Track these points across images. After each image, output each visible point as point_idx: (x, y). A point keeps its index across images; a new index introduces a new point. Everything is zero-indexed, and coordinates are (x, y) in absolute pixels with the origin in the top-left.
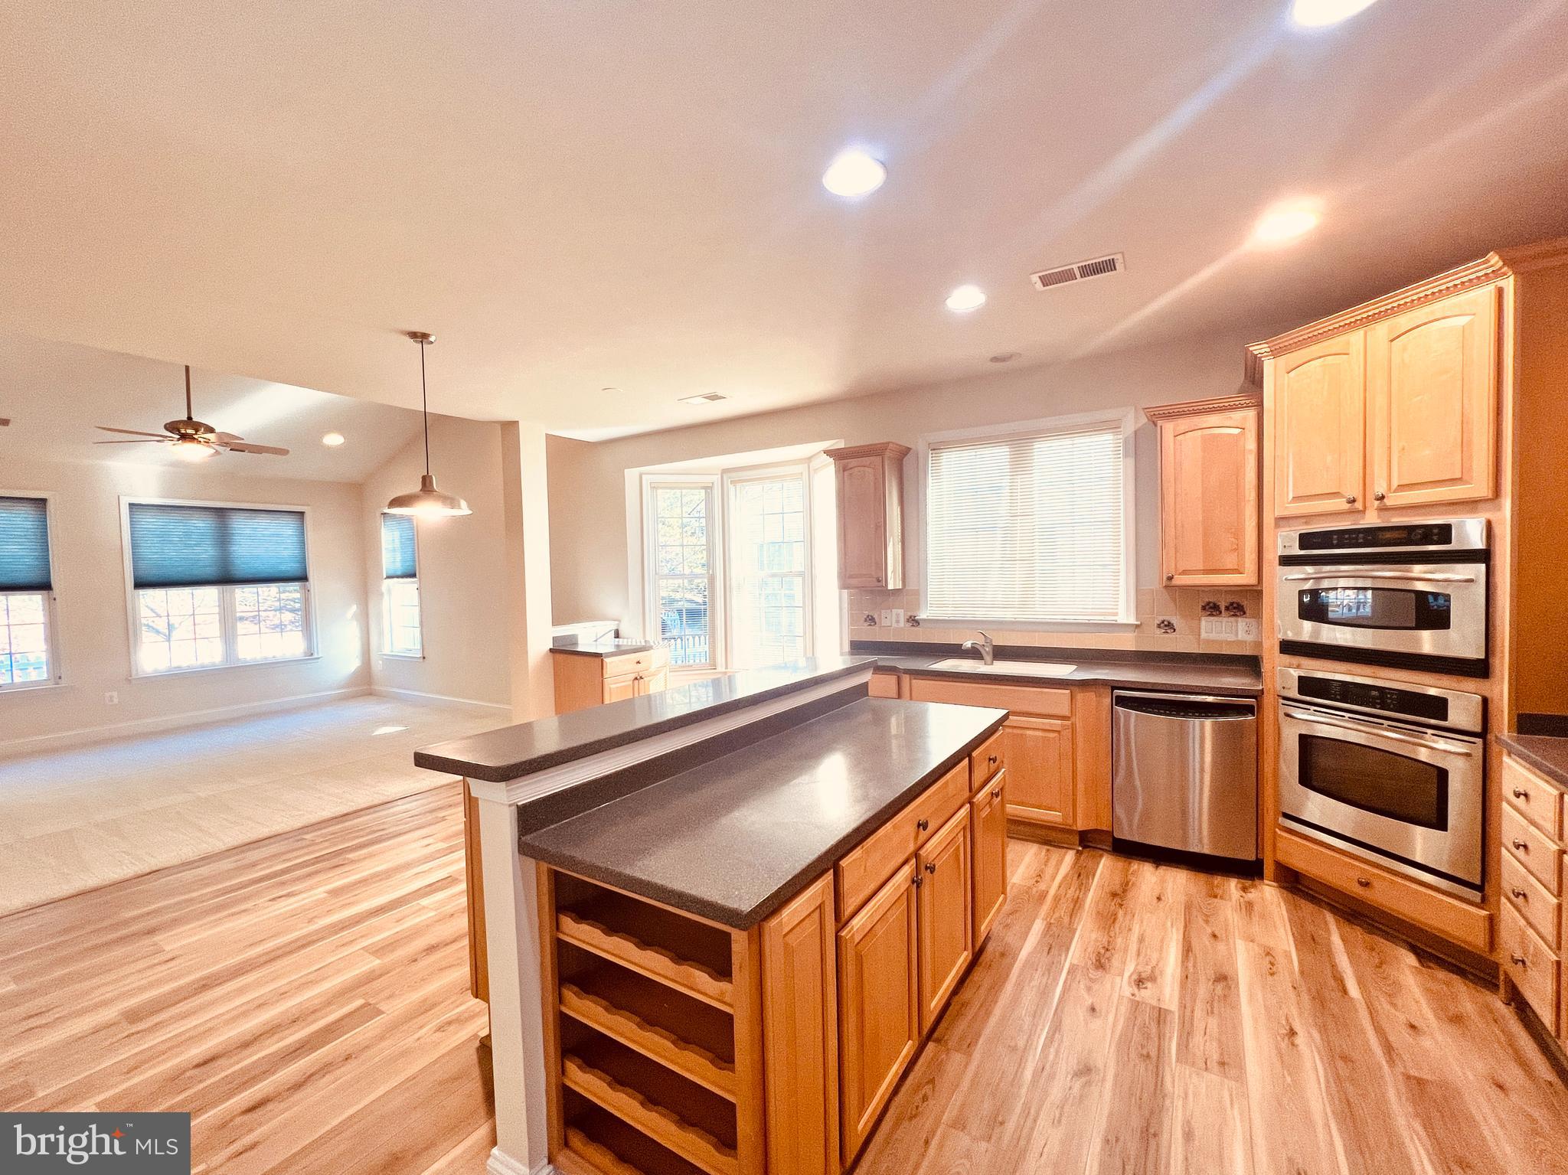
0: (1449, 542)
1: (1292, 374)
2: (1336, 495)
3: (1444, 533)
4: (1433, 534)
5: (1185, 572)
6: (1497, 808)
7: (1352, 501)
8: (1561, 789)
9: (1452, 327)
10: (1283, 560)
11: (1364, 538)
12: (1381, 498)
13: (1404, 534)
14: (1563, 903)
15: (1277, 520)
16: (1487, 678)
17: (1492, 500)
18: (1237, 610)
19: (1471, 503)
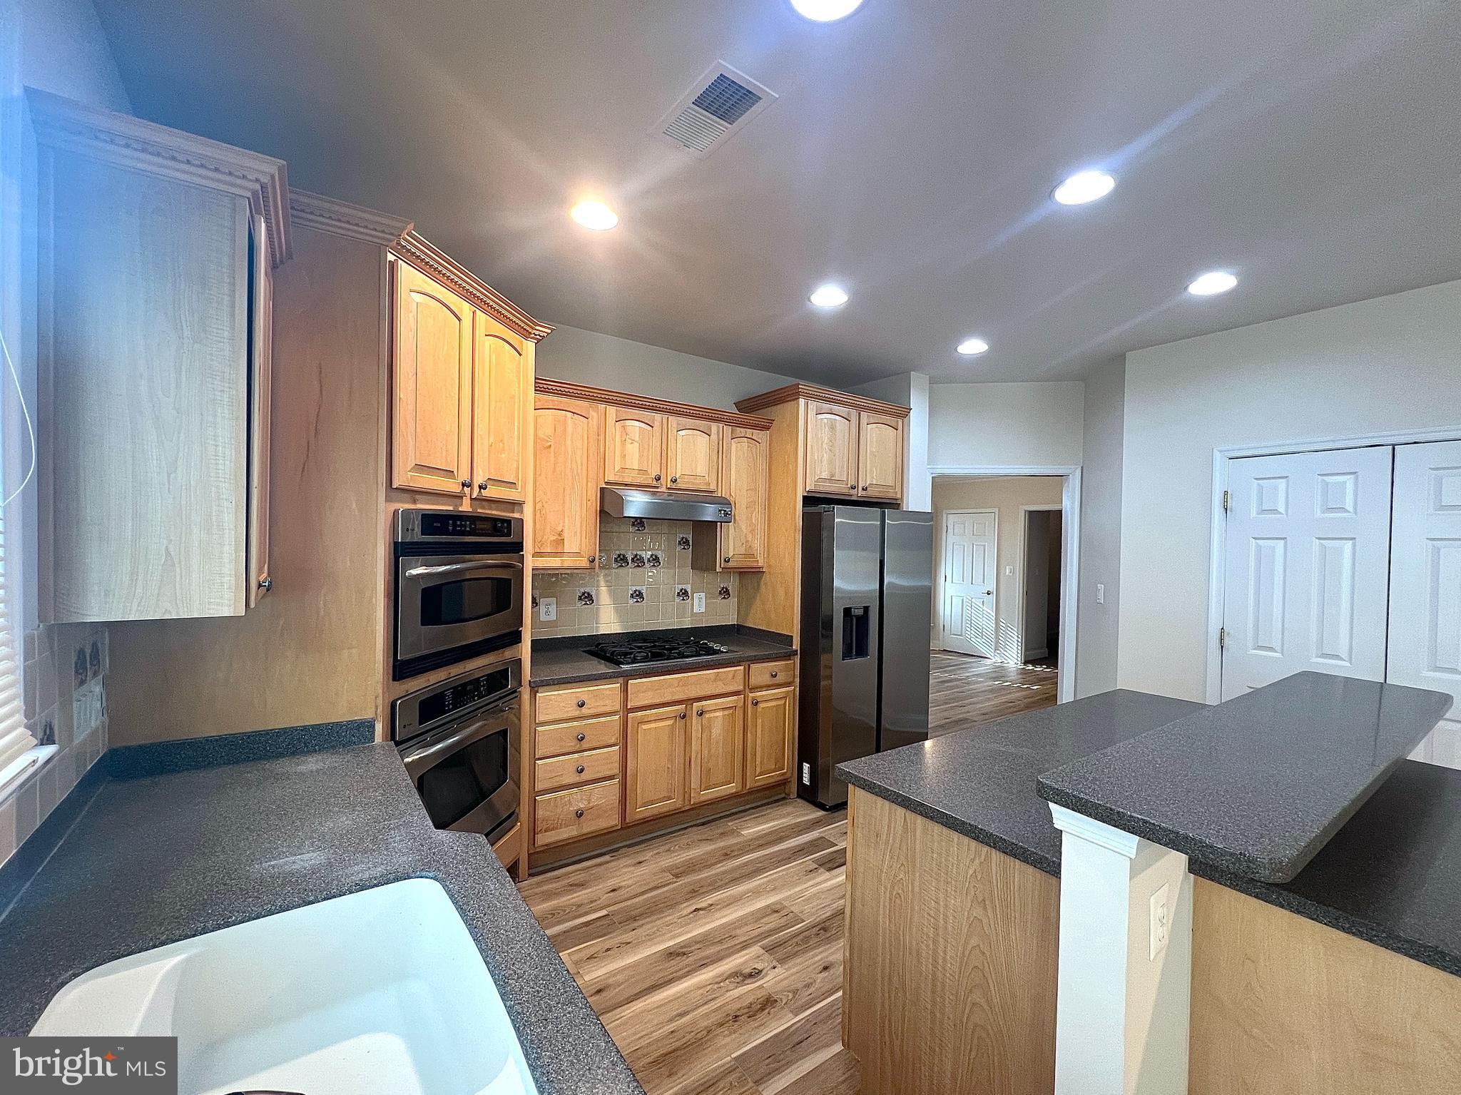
1: (415, 296)
2: (452, 474)
6: (527, 737)
7: (467, 485)
8: (622, 680)
9: (514, 356)
10: (405, 549)
11: (470, 526)
12: (484, 487)
13: (490, 526)
14: (621, 745)
15: (391, 491)
16: (520, 642)
17: (520, 506)
18: (95, 659)
19: (513, 506)
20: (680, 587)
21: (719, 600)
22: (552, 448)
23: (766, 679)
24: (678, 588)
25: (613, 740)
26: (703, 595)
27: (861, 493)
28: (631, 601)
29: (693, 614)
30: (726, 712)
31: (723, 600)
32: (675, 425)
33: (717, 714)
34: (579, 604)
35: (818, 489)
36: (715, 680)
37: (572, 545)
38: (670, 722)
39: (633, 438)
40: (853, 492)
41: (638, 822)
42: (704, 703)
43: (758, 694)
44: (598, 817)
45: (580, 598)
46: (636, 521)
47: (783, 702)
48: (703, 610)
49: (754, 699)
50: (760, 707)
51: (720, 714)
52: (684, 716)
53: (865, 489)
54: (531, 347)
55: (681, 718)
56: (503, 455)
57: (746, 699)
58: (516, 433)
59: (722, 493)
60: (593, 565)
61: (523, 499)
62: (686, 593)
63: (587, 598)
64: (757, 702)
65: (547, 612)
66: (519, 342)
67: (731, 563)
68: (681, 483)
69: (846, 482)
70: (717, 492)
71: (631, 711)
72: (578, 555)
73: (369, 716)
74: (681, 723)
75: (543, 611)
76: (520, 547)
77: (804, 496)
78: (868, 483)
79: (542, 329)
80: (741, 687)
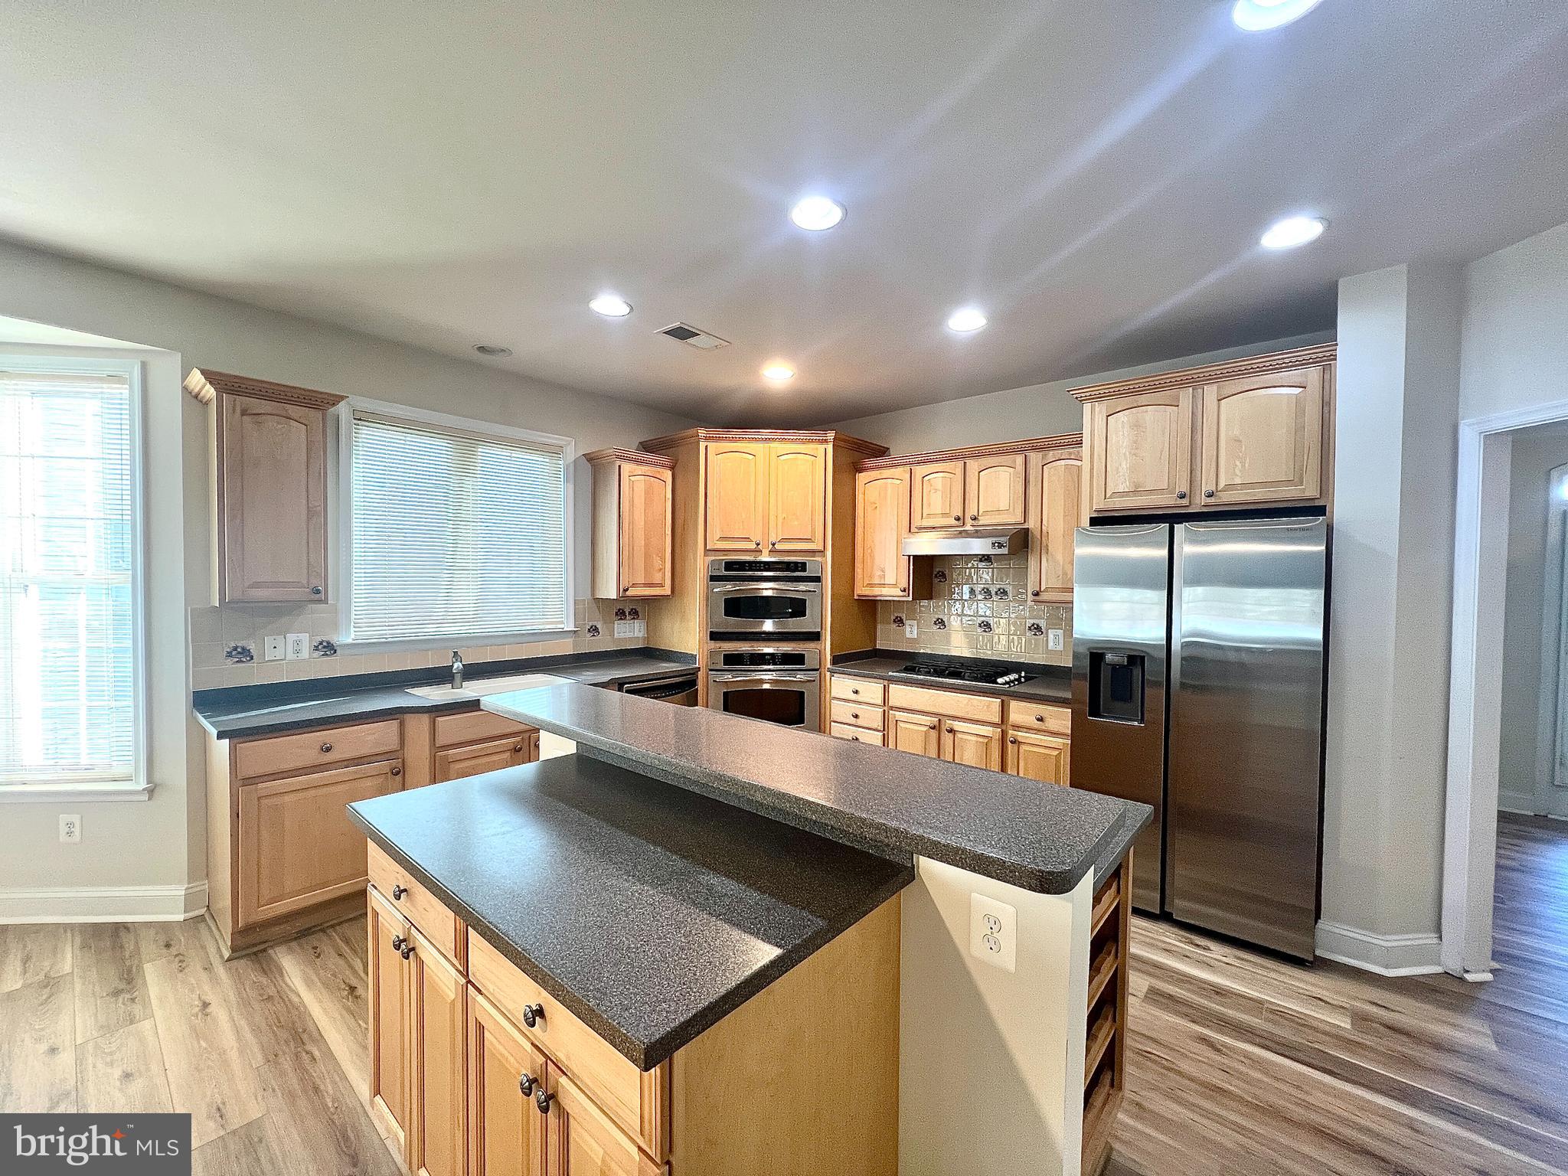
0: (805, 571)
1: (719, 456)
2: (748, 539)
3: (803, 566)
4: (798, 567)
5: (635, 585)
6: (828, 704)
7: (758, 544)
8: (886, 683)
9: (807, 461)
10: (713, 578)
11: (764, 567)
12: (774, 545)
13: (784, 566)
14: (886, 733)
15: (707, 551)
16: (819, 640)
17: (822, 552)
18: (635, 614)
19: (813, 552)
20: (1032, 621)
22: (878, 508)
23: (1031, 720)
24: (1030, 622)
25: (875, 726)
26: (1060, 632)
27: (1205, 500)
28: (980, 631)
29: (1048, 652)
30: (981, 740)
32: (977, 467)
33: (971, 738)
34: (894, 626)
35: (1111, 506)
36: (967, 704)
37: (890, 579)
38: (925, 729)
39: (937, 488)
40: (1184, 502)
42: (957, 723)
43: (1021, 734)
45: (895, 622)
47: (1056, 753)
48: (1060, 647)
49: (1014, 736)
50: (1023, 748)
51: (974, 738)
52: (937, 728)
53: (1210, 495)
54: (830, 448)
55: (933, 728)
56: (796, 523)
57: (1004, 733)
58: (810, 508)
59: (1032, 524)
60: (904, 593)
61: (822, 548)
62: (1038, 628)
63: (940, 623)
64: (1019, 742)
65: (911, 630)
66: (813, 449)
67: (1044, 597)
68: (983, 521)
69: (1170, 490)
70: (1027, 523)
71: (892, 708)
72: (895, 585)
73: (695, 653)
74: (934, 734)
75: (908, 629)
76: (817, 579)
77: (1091, 518)
78: (1221, 485)
79: (831, 435)
80: (997, 719)
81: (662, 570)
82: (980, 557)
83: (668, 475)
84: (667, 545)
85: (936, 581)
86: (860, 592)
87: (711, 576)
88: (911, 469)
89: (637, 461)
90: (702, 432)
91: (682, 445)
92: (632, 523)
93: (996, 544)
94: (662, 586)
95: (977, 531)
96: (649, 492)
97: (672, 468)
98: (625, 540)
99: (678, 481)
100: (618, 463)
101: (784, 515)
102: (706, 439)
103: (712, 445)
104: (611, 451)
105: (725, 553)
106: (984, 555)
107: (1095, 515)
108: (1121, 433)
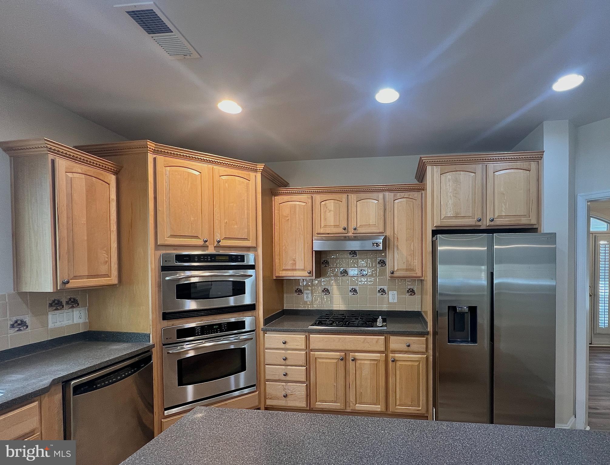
0: (243, 262)
1: (168, 168)
2: (196, 237)
3: (242, 258)
4: (238, 259)
5: (75, 277)
6: (262, 353)
7: (206, 241)
8: (307, 334)
9: (243, 182)
10: (165, 269)
11: (211, 259)
12: (219, 242)
13: (227, 258)
14: (308, 367)
15: (158, 247)
16: (255, 310)
17: (255, 248)
18: (73, 303)
19: (248, 248)
21: (407, 296)
22: (290, 220)
23: (403, 347)
24: (379, 288)
25: (301, 363)
26: (395, 292)
27: (488, 223)
28: (350, 294)
29: (389, 303)
30: (373, 362)
31: (410, 296)
32: (355, 199)
33: (366, 362)
34: (296, 294)
35: (443, 224)
36: (364, 342)
37: (300, 265)
38: (335, 361)
39: (330, 209)
40: (480, 223)
41: (317, 409)
42: (356, 354)
43: (397, 355)
44: (295, 400)
45: (296, 291)
46: (352, 252)
47: (417, 364)
48: (396, 301)
49: (392, 357)
50: (399, 363)
51: (368, 362)
52: (344, 359)
53: (492, 220)
54: (259, 175)
55: (342, 360)
56: (236, 227)
57: (387, 357)
58: (246, 216)
59: (388, 233)
60: (310, 275)
61: (254, 245)
62: (383, 291)
63: (326, 291)
64: (396, 360)
65: (307, 297)
66: (247, 174)
67: (396, 274)
68: (360, 230)
69: (472, 217)
70: (385, 233)
71: (312, 350)
72: (303, 270)
73: (148, 332)
74: (342, 363)
75: (305, 296)
76: (252, 267)
77: (433, 231)
78: (496, 216)
79: (261, 166)
80: (383, 349)
81: (108, 262)
82: (350, 252)
83: (112, 179)
84: (112, 241)
85: (323, 266)
86: (277, 275)
87: (162, 267)
88: (312, 197)
89: (74, 159)
90: (151, 145)
91: (126, 154)
92: (71, 218)
93: (375, 244)
94: (107, 276)
95: (355, 237)
96: (90, 192)
97: (116, 173)
98: (63, 232)
99: (124, 185)
100: (51, 157)
101: (226, 221)
102: (155, 152)
103: (160, 159)
104: (41, 142)
105: (176, 248)
106: (352, 251)
107: (435, 229)
108: (448, 185)
